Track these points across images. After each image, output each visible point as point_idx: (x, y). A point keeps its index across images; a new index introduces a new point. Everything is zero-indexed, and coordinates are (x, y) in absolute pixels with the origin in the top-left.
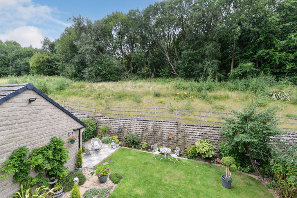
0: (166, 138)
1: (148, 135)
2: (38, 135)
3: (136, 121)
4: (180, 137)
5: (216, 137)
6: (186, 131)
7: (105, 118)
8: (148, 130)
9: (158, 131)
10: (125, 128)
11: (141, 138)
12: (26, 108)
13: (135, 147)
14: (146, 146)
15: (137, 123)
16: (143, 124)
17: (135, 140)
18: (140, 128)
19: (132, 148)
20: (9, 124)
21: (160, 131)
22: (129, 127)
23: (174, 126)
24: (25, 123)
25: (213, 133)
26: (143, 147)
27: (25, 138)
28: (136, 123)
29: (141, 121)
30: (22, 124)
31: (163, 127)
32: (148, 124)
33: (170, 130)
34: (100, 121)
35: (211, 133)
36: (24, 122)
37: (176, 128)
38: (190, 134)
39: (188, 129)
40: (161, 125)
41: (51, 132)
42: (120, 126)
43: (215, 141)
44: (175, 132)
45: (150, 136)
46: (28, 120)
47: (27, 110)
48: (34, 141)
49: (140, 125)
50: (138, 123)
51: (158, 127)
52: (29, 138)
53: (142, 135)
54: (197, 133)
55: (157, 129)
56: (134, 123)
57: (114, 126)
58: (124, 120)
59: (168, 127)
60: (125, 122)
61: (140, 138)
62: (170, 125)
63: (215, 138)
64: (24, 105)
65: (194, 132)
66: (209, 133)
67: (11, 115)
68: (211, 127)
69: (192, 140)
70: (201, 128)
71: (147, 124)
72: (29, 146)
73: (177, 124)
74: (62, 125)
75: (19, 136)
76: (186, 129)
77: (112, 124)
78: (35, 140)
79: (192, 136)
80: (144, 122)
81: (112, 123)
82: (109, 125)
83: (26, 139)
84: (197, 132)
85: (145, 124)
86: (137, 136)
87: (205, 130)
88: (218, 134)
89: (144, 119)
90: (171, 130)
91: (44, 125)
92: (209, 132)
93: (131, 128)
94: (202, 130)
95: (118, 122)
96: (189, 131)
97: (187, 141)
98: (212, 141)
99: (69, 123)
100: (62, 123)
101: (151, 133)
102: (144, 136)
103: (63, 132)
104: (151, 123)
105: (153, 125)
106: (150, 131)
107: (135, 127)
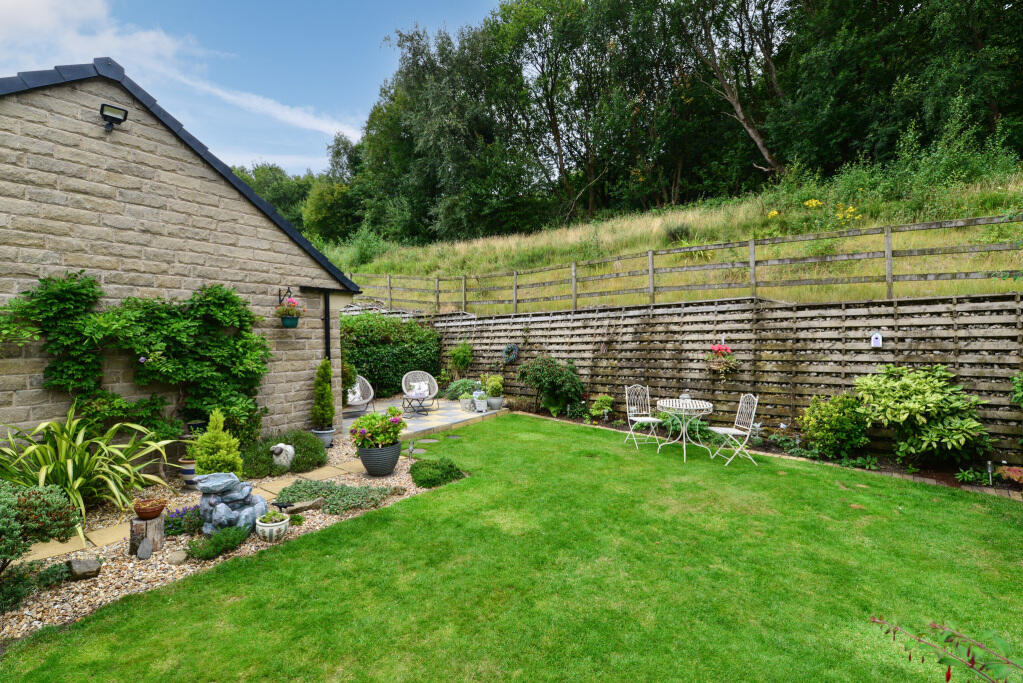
0: (696, 375)
1: (619, 365)
2: (148, 259)
3: (569, 316)
4: (769, 367)
5: (993, 352)
6: (802, 335)
7: (464, 317)
8: (618, 347)
9: (661, 346)
10: (528, 347)
11: (589, 380)
12: (96, 145)
13: (562, 411)
14: (607, 409)
15: (576, 324)
16: (599, 323)
17: (559, 381)
18: (587, 343)
19: (552, 416)
20: (27, 178)
21: (670, 346)
22: (543, 340)
23: (737, 316)
24: (93, 195)
25: (975, 332)
26: (595, 413)
27: (95, 250)
28: (569, 324)
29: (591, 315)
30: (79, 197)
31: (686, 328)
32: (621, 322)
33: (719, 336)
34: (451, 330)
35: (962, 333)
36: (88, 190)
37: (747, 326)
38: (827, 345)
39: (815, 323)
40: (676, 319)
41: (201, 262)
42: (513, 340)
43: (987, 371)
44: (745, 345)
45: (626, 372)
46: (105, 188)
47: (102, 154)
48: (133, 274)
49: (588, 331)
50: (579, 324)
51: (660, 328)
52: (111, 254)
53: (591, 368)
54: (868, 339)
55: (657, 337)
56: (563, 325)
57: (492, 344)
58: (527, 319)
59: (707, 327)
60: (532, 326)
61: (583, 380)
62: (721, 317)
63: (989, 358)
64: (85, 131)
65: (852, 334)
66: (945, 334)
67: (34, 149)
68: (960, 301)
69: (838, 375)
70: (891, 310)
71: (613, 322)
72: (111, 286)
73: (752, 306)
74: (249, 254)
75: (66, 235)
76: (804, 324)
77: (488, 338)
78: (137, 271)
79: (837, 357)
80: (601, 315)
81: (486, 335)
82: (477, 341)
83: (96, 253)
84: (868, 334)
85: (606, 322)
86: (574, 370)
87: (916, 321)
88: (1007, 332)
89: (600, 307)
90: (723, 337)
91: (171, 228)
92: (949, 326)
93: (551, 344)
94: (902, 322)
95: (508, 327)
96: (820, 334)
97: (812, 380)
98: (966, 371)
99: (281, 257)
100: (251, 248)
101: (629, 360)
102: (602, 370)
103: (254, 279)
104: (632, 317)
105: (638, 325)
106: (626, 351)
107: (568, 340)
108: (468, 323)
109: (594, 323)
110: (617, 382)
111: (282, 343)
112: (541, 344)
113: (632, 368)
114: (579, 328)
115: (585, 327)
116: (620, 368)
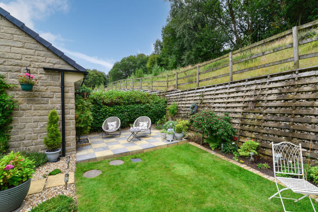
1: (264, 118)
3: (227, 86)
7: (176, 91)
8: (264, 104)
9: (309, 103)
10: (202, 105)
11: (239, 127)
13: (218, 147)
14: (253, 152)
15: (231, 90)
16: (248, 88)
17: (215, 127)
18: (239, 102)
19: (210, 149)
22: (210, 101)
26: (242, 153)
28: (227, 91)
29: (242, 84)
32: (266, 86)
34: (171, 98)
42: (196, 102)
45: (271, 124)
49: (240, 94)
50: (234, 90)
53: (241, 119)
55: (304, 96)
56: (223, 91)
57: (186, 104)
58: (203, 90)
60: (205, 93)
61: (235, 127)
71: (259, 87)
74: (7, 49)
77: (184, 101)
80: (250, 83)
81: (183, 99)
82: (180, 102)
85: (253, 88)
86: (228, 121)
89: (250, 77)
93: (215, 103)
95: (193, 95)
99: (32, 52)
100: (9, 46)
101: (274, 114)
102: (249, 121)
103: (10, 63)
104: (276, 82)
105: (283, 87)
106: (271, 107)
107: (225, 100)
108: (177, 94)
109: (244, 89)
110: (262, 131)
111: (31, 100)
112: (210, 103)
113: (276, 121)
114: (233, 92)
115: (237, 92)
116: (265, 120)
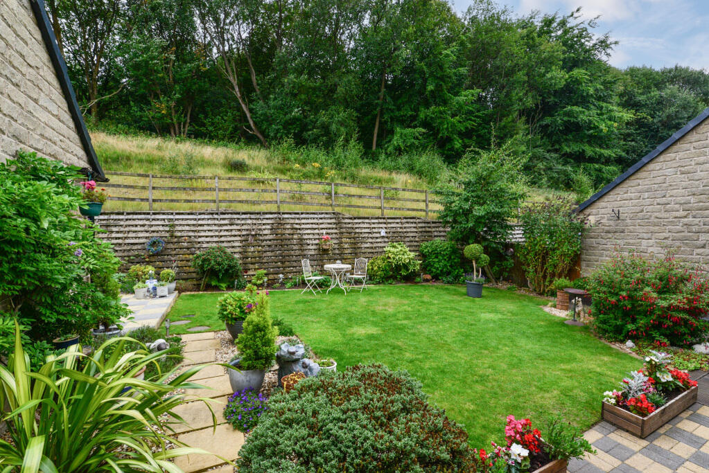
0: (313, 253)
1: (263, 250)
3: (215, 216)
4: (346, 246)
5: (412, 237)
6: (357, 231)
8: (261, 238)
9: (289, 237)
10: (176, 240)
11: (241, 262)
13: (229, 285)
14: (265, 279)
15: (222, 222)
16: (243, 222)
18: (235, 236)
19: (221, 290)
21: (295, 237)
22: (191, 234)
23: (329, 221)
25: (408, 230)
28: (217, 222)
29: (235, 216)
31: (303, 226)
32: (260, 222)
33: (321, 231)
35: (405, 230)
37: (334, 226)
38: (367, 235)
39: (362, 225)
40: (297, 221)
44: (334, 236)
45: (269, 254)
49: (234, 227)
50: (226, 222)
51: (288, 226)
53: (242, 253)
54: (380, 233)
55: (287, 232)
56: (210, 222)
57: (125, 238)
58: (170, 217)
59: (314, 226)
60: (176, 222)
61: (237, 262)
62: (321, 221)
63: (412, 239)
65: (374, 230)
66: (401, 230)
68: (403, 218)
69: (372, 248)
70: (385, 221)
71: (255, 222)
73: (335, 216)
76: (357, 226)
77: (119, 232)
79: (370, 240)
80: (244, 216)
81: (115, 229)
84: (380, 230)
85: (249, 222)
87: (392, 225)
88: (415, 230)
89: (242, 211)
90: (324, 231)
92: (401, 228)
93: (200, 237)
94: (389, 225)
95: (147, 223)
96: (363, 231)
97: (363, 251)
101: (269, 246)
102: (250, 254)
104: (267, 219)
105: (273, 224)
106: (266, 240)
107: (217, 234)
109: (239, 222)
110: (264, 261)
112: (190, 237)
113: (272, 251)
114: (226, 225)
115: (231, 225)
116: (265, 252)
